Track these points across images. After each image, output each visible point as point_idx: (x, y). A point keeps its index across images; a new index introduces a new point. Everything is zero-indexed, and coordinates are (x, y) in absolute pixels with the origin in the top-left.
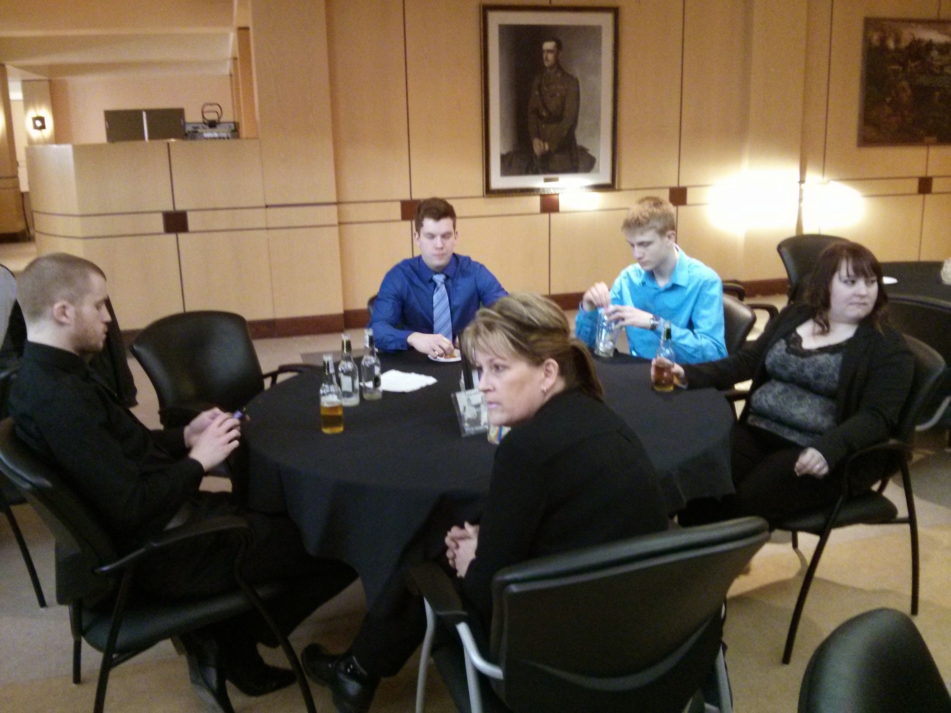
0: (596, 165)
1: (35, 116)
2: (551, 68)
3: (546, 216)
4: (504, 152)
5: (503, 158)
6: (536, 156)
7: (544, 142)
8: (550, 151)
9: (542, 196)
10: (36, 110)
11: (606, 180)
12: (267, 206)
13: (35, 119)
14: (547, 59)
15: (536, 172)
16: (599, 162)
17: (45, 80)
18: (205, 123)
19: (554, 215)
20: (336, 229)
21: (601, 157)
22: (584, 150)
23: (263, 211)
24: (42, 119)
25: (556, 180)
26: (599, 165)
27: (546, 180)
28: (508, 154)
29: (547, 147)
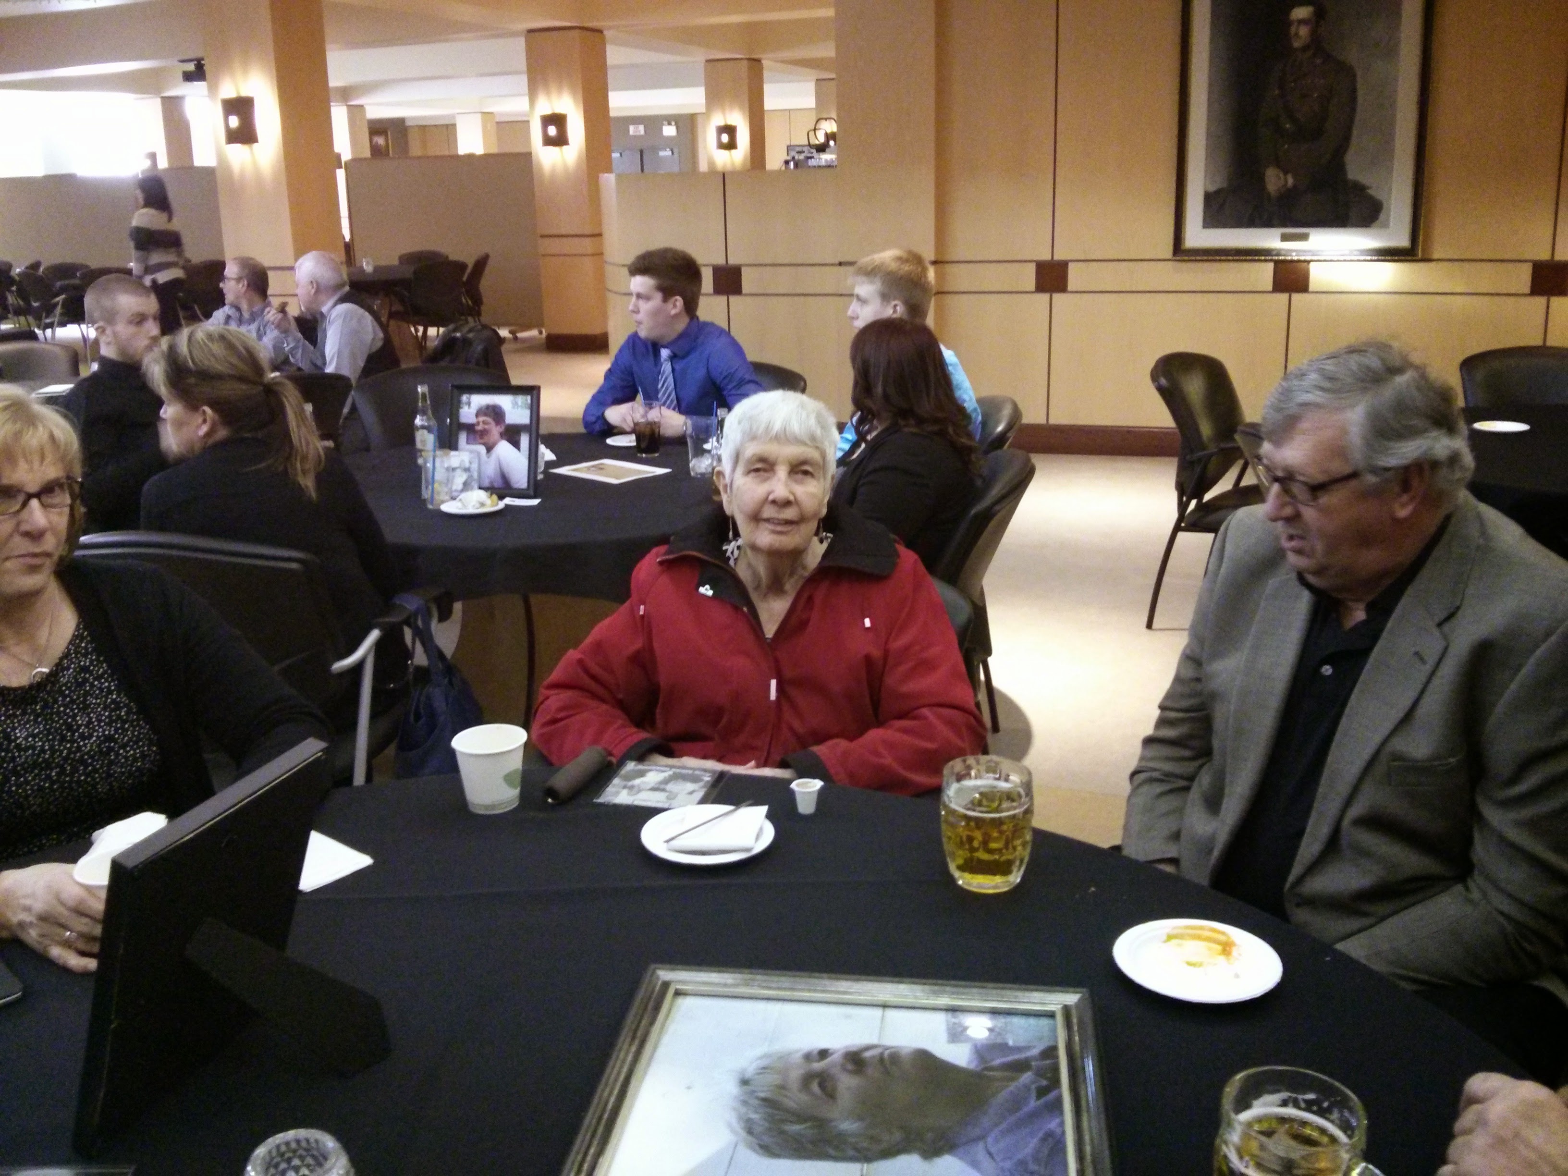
0: (1382, 216)
2: (1305, 48)
3: (1282, 298)
4: (1212, 189)
5: (1209, 199)
6: (1269, 195)
7: (1286, 173)
8: (1295, 186)
9: (1277, 263)
11: (1403, 241)
12: (840, 264)
14: (1297, 34)
15: (1268, 223)
16: (1389, 210)
19: (1298, 298)
21: (1393, 202)
22: (1360, 189)
23: (835, 270)
25: (1304, 237)
26: (1388, 216)
27: (1285, 238)
28: (1218, 192)
29: (1290, 181)
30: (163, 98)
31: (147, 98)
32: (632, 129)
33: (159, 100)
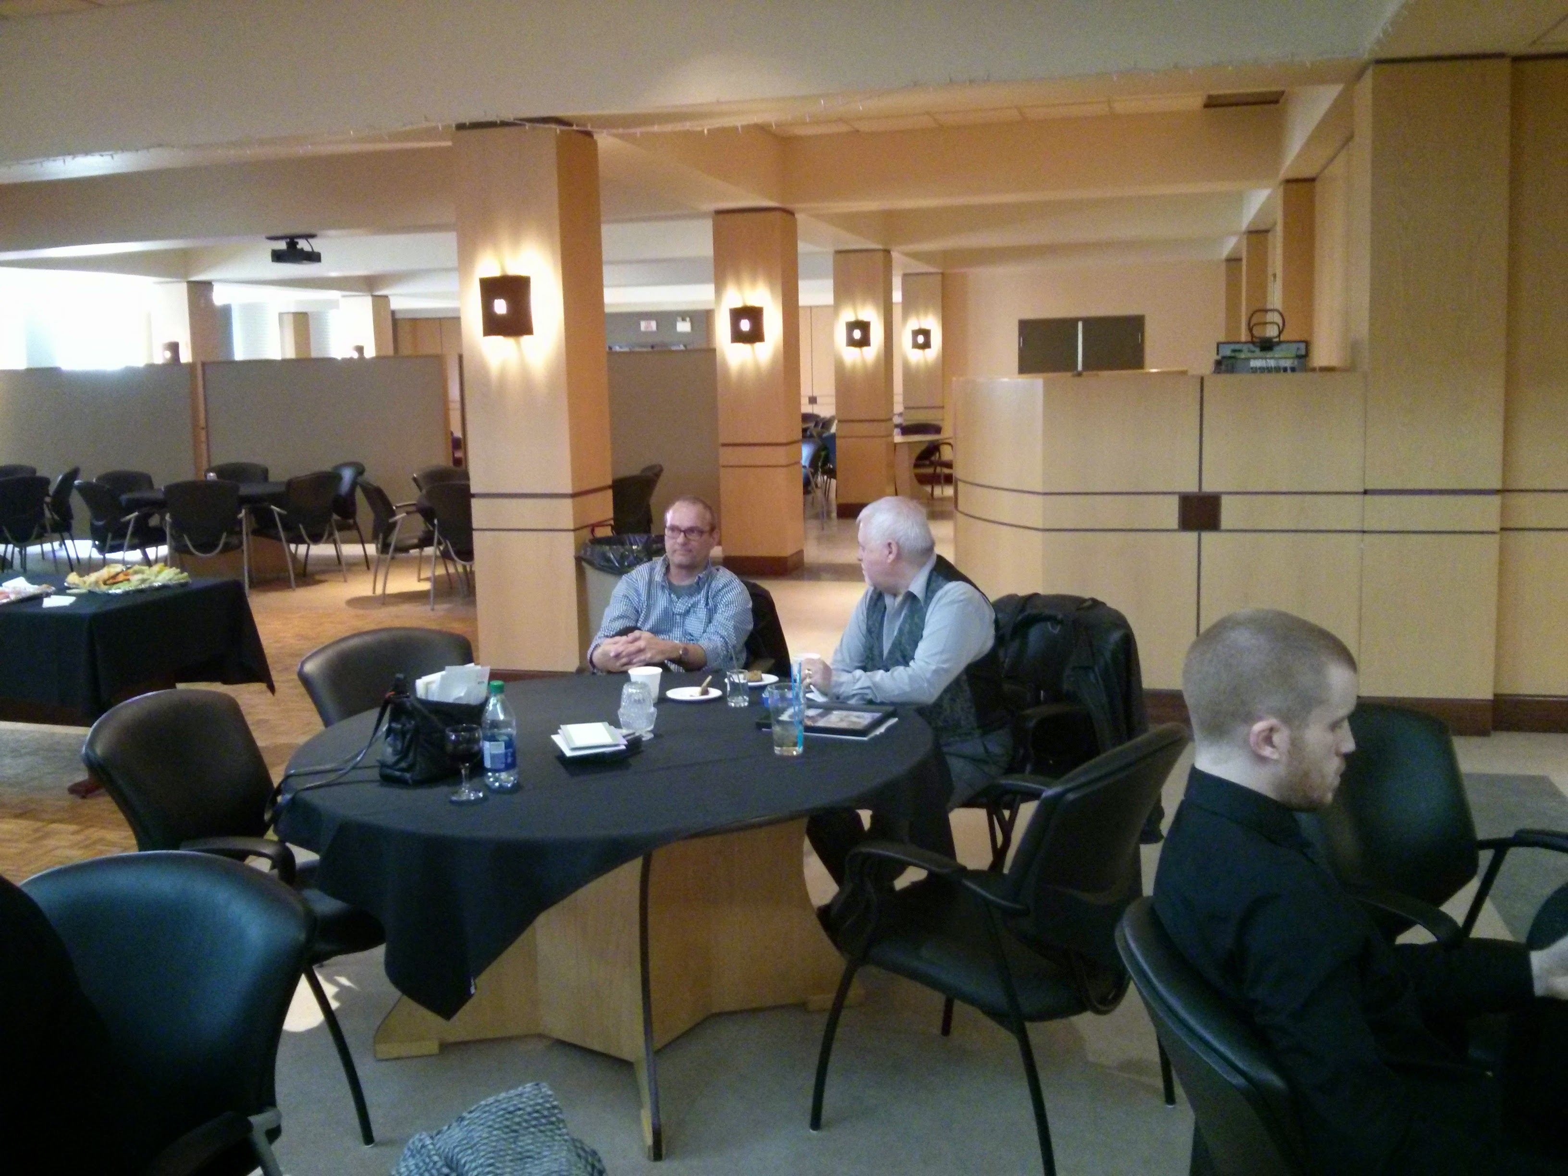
1: (916, 328)
10: (918, 318)
12: (1366, 492)
13: (916, 333)
17: (937, 273)
18: (1253, 343)
20: (1493, 541)
23: (1360, 497)
24: (926, 333)
30: (189, 282)
31: (171, 282)
32: (643, 325)
33: (184, 287)
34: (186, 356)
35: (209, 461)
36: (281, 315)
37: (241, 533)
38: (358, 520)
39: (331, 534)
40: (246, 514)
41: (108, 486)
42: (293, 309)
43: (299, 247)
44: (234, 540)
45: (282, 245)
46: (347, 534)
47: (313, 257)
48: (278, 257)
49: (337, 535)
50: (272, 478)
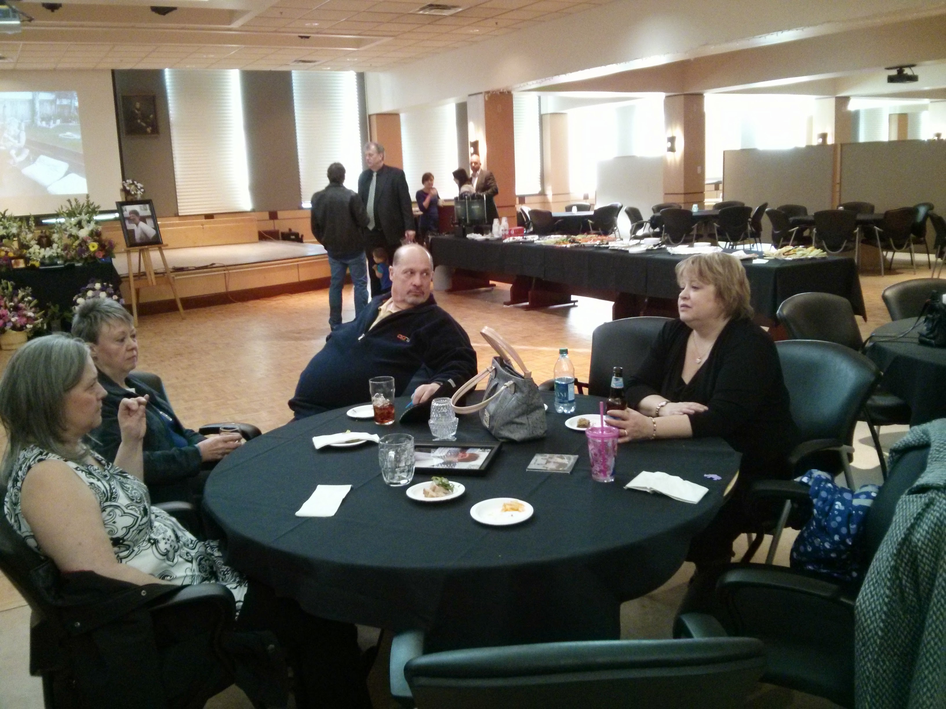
30: (836, 97)
31: (826, 98)
33: (833, 100)
34: (830, 141)
35: (840, 201)
36: (890, 115)
37: (855, 241)
38: (926, 239)
39: (909, 245)
40: (859, 230)
41: (783, 212)
42: (898, 112)
43: (905, 72)
44: (851, 245)
45: (894, 72)
46: (918, 246)
47: (913, 78)
48: (891, 79)
49: (912, 246)
50: (876, 211)
